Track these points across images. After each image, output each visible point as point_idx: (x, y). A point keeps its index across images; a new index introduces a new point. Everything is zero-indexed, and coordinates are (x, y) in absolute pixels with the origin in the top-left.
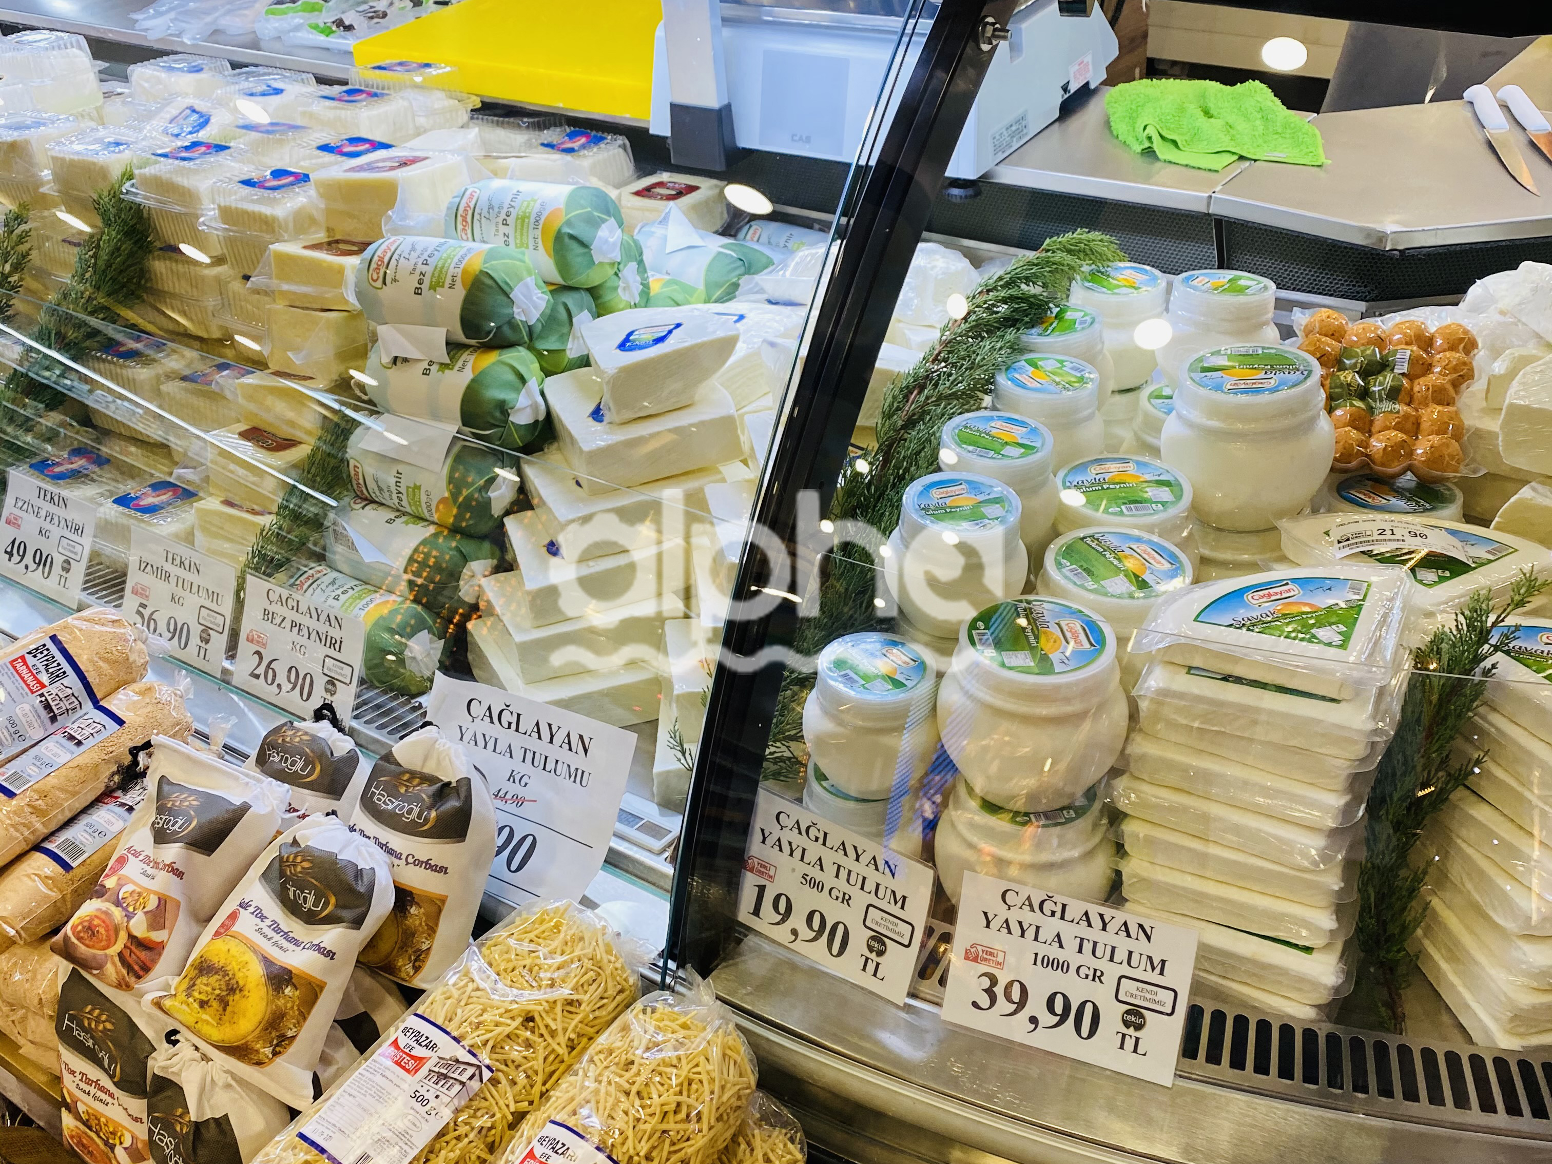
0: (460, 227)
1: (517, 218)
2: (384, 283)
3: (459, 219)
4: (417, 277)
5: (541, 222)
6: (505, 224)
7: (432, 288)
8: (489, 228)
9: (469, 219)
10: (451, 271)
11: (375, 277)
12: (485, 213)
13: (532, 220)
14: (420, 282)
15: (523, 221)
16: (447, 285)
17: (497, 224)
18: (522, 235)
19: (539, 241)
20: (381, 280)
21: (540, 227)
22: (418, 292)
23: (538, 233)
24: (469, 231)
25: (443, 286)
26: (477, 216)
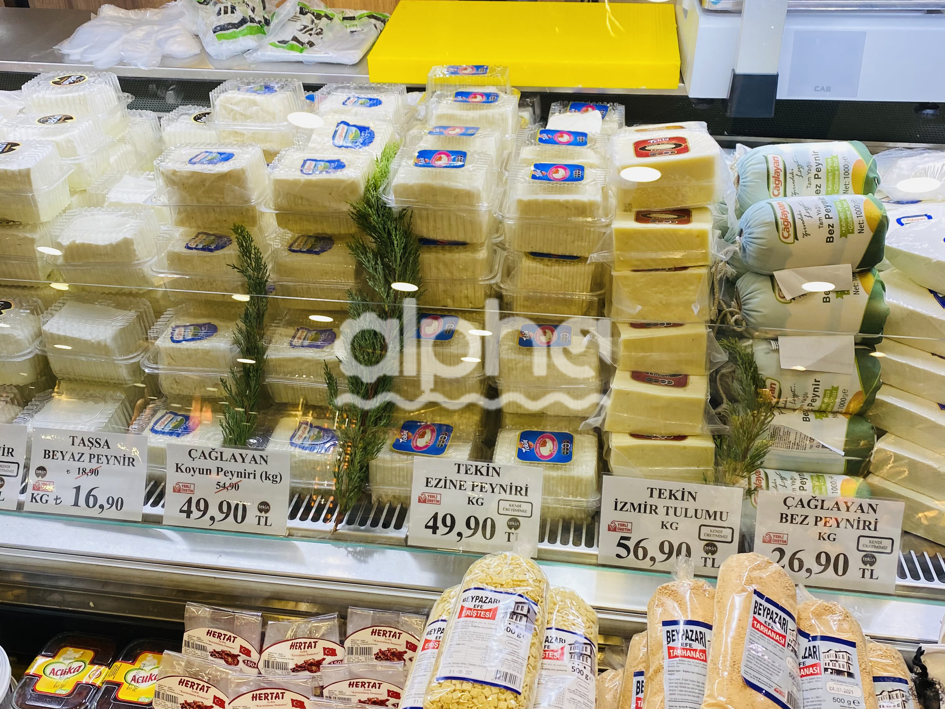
0: (772, 185)
1: (828, 172)
2: (796, 238)
3: (772, 180)
4: (826, 229)
5: (850, 172)
6: (817, 177)
7: (844, 235)
8: (801, 183)
9: (782, 178)
10: (856, 220)
11: (786, 234)
12: (796, 171)
13: (842, 172)
14: (831, 232)
15: (834, 175)
16: (856, 231)
17: (809, 179)
18: (834, 183)
19: (850, 186)
20: (792, 237)
21: (850, 176)
22: (830, 240)
23: (849, 180)
24: (782, 188)
25: (853, 233)
26: (789, 176)
